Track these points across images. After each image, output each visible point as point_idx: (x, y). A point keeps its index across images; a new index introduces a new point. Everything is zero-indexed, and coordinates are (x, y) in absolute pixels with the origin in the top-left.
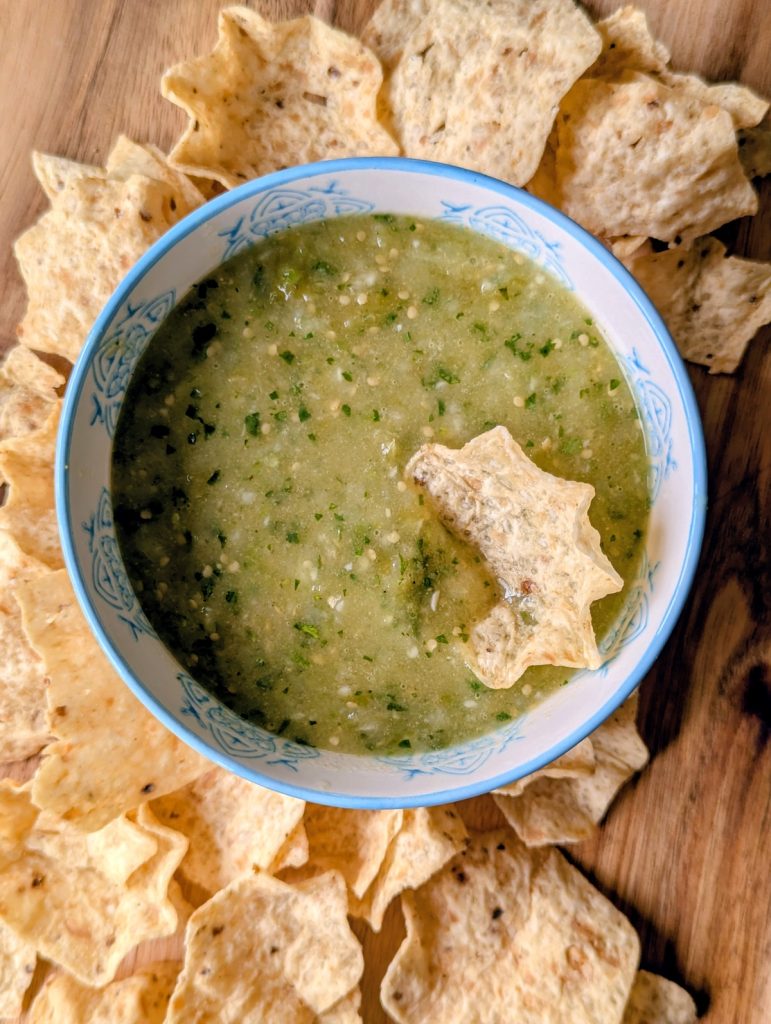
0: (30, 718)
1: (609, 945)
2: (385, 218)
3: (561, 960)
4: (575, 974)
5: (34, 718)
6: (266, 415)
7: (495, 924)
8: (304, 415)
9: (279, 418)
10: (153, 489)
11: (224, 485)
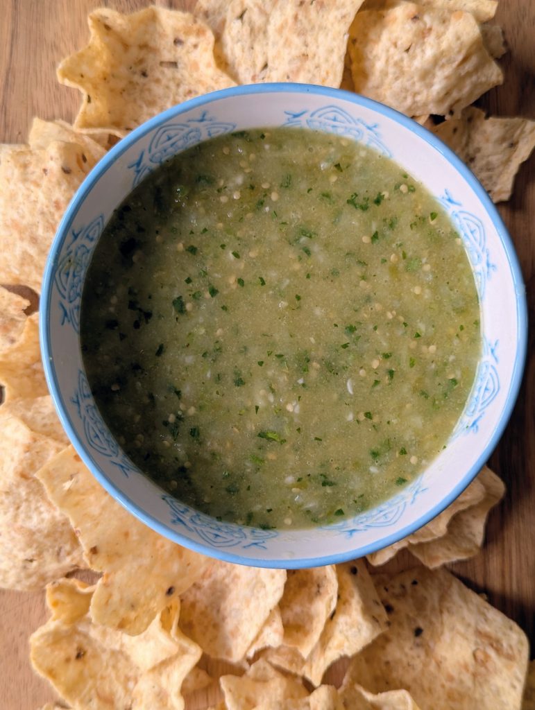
0: (56, 554)
1: (505, 645)
2: (242, 134)
3: (470, 660)
4: (482, 670)
5: (58, 554)
6: (186, 296)
7: (418, 640)
8: (214, 292)
9: (196, 297)
10: (117, 368)
11: (170, 355)
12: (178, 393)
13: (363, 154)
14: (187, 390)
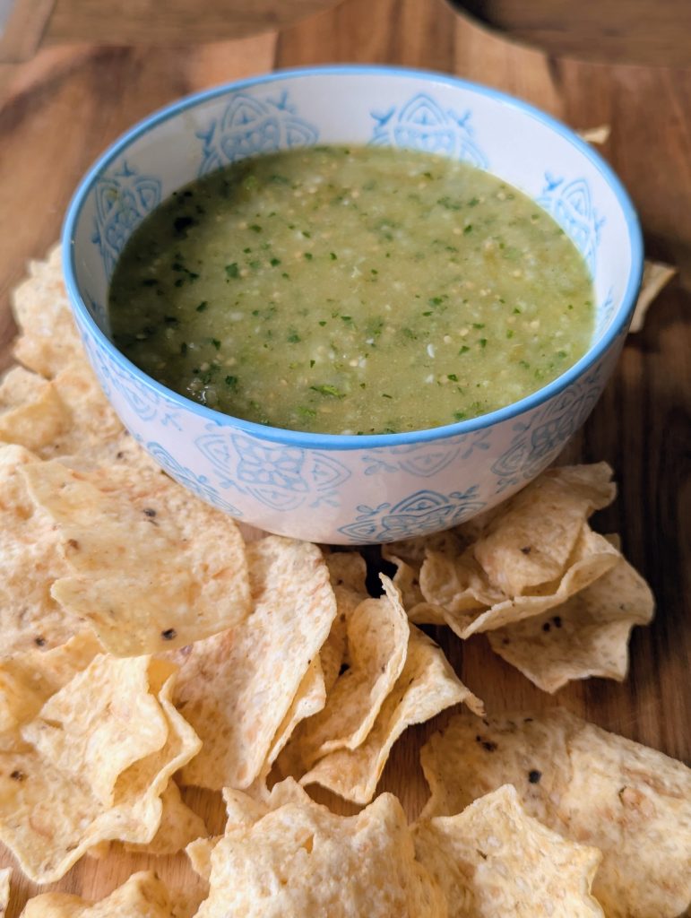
3: (614, 803)
6: (241, 263)
7: (534, 788)
8: (275, 262)
9: (254, 265)
10: (147, 320)
11: (213, 311)
12: (217, 344)
13: (456, 169)
14: (227, 343)
